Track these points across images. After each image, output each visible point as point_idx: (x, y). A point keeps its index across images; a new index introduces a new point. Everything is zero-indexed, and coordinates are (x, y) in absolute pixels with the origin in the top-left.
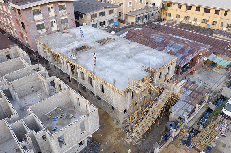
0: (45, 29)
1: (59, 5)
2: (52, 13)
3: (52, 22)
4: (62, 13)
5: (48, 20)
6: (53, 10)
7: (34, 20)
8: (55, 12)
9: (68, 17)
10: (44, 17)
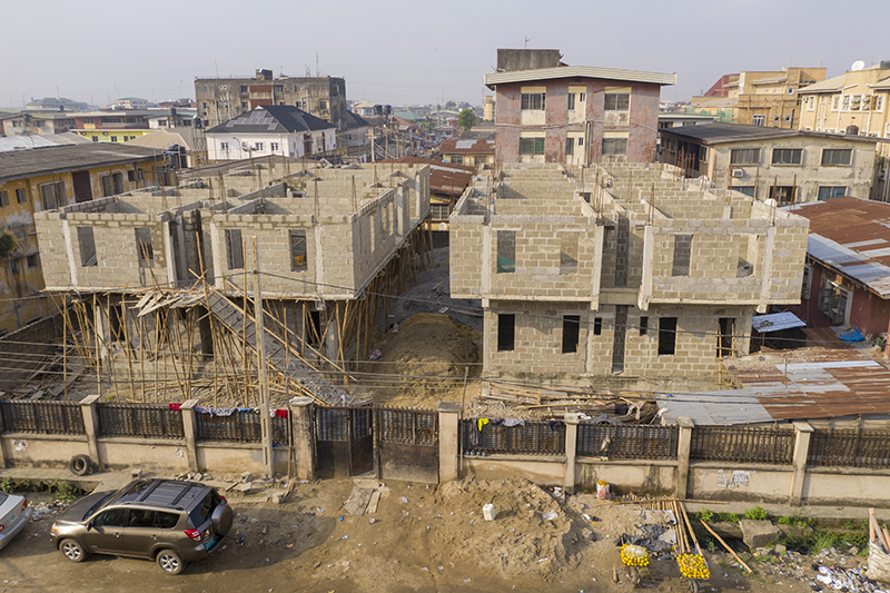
0: (543, 156)
1: (607, 92)
2: (580, 113)
3: (570, 141)
4: (611, 118)
5: (559, 131)
6: (584, 102)
7: (518, 121)
8: (590, 110)
9: (631, 135)
10: (549, 119)
